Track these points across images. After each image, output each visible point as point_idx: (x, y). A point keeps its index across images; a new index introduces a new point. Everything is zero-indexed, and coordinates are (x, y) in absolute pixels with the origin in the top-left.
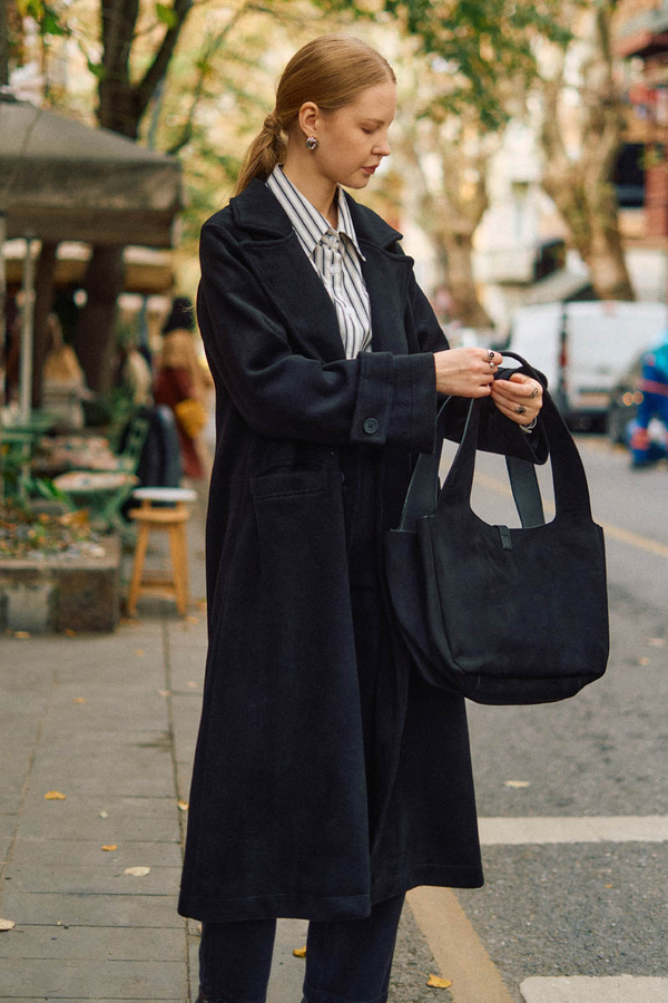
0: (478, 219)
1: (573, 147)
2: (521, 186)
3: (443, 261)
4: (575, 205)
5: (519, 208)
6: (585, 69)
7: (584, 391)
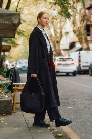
0: (61, 38)
2: (67, 33)
5: (67, 37)
7: (83, 66)
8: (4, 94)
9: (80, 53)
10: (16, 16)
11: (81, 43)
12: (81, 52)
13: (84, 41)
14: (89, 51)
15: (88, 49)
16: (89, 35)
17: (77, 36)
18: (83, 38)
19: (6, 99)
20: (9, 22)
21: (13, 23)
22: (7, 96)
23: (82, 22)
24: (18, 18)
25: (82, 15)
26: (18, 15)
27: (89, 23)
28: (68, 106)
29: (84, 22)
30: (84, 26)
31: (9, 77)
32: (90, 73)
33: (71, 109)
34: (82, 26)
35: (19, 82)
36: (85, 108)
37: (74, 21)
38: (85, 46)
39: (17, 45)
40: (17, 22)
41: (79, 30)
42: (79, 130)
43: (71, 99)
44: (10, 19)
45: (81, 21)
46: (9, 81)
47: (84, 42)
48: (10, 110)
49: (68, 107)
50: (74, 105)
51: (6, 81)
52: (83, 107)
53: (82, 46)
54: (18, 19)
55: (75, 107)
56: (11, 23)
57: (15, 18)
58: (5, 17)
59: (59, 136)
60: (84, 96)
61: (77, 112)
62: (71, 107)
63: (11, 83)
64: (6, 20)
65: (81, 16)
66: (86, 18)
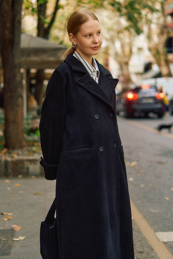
1: (155, 39)
2: (140, 49)
3: (121, 68)
4: (156, 53)
6: (158, 19)
13: (163, 62)
15: (169, 75)
17: (154, 56)
18: (162, 58)
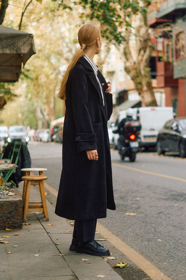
1: (134, 56)
7: (145, 137)
8: (6, 190)
9: (138, 112)
10: (25, 39)
11: (140, 91)
12: (141, 109)
13: (145, 88)
14: (156, 108)
15: (154, 103)
16: (154, 77)
17: (133, 79)
18: (144, 82)
19: (10, 199)
20: (12, 51)
21: (19, 52)
22: (13, 194)
23: (142, 52)
24: (28, 42)
25: (142, 39)
26: (28, 37)
27: (154, 54)
28: (126, 211)
29: (145, 52)
30: (146, 60)
31: (12, 157)
32: (159, 149)
33: (134, 216)
34: (142, 60)
35: (30, 167)
36: (161, 215)
37: (127, 51)
38: (148, 98)
39: (15, 96)
40: (28, 51)
41: (135, 66)
42: (156, 255)
43: (130, 199)
44: (13, 44)
45: (140, 50)
46: (12, 165)
47: (146, 91)
48: (18, 219)
49: (128, 214)
50: (138, 210)
51: (7, 165)
52: (156, 212)
53: (143, 97)
54: (29, 44)
55: (141, 213)
56: (15, 52)
57: (24, 43)
58: (4, 42)
59: (119, 267)
60: (155, 193)
61: (147, 222)
62: (134, 212)
63: (17, 168)
64: (5, 46)
65: (141, 41)
66: (150, 44)
